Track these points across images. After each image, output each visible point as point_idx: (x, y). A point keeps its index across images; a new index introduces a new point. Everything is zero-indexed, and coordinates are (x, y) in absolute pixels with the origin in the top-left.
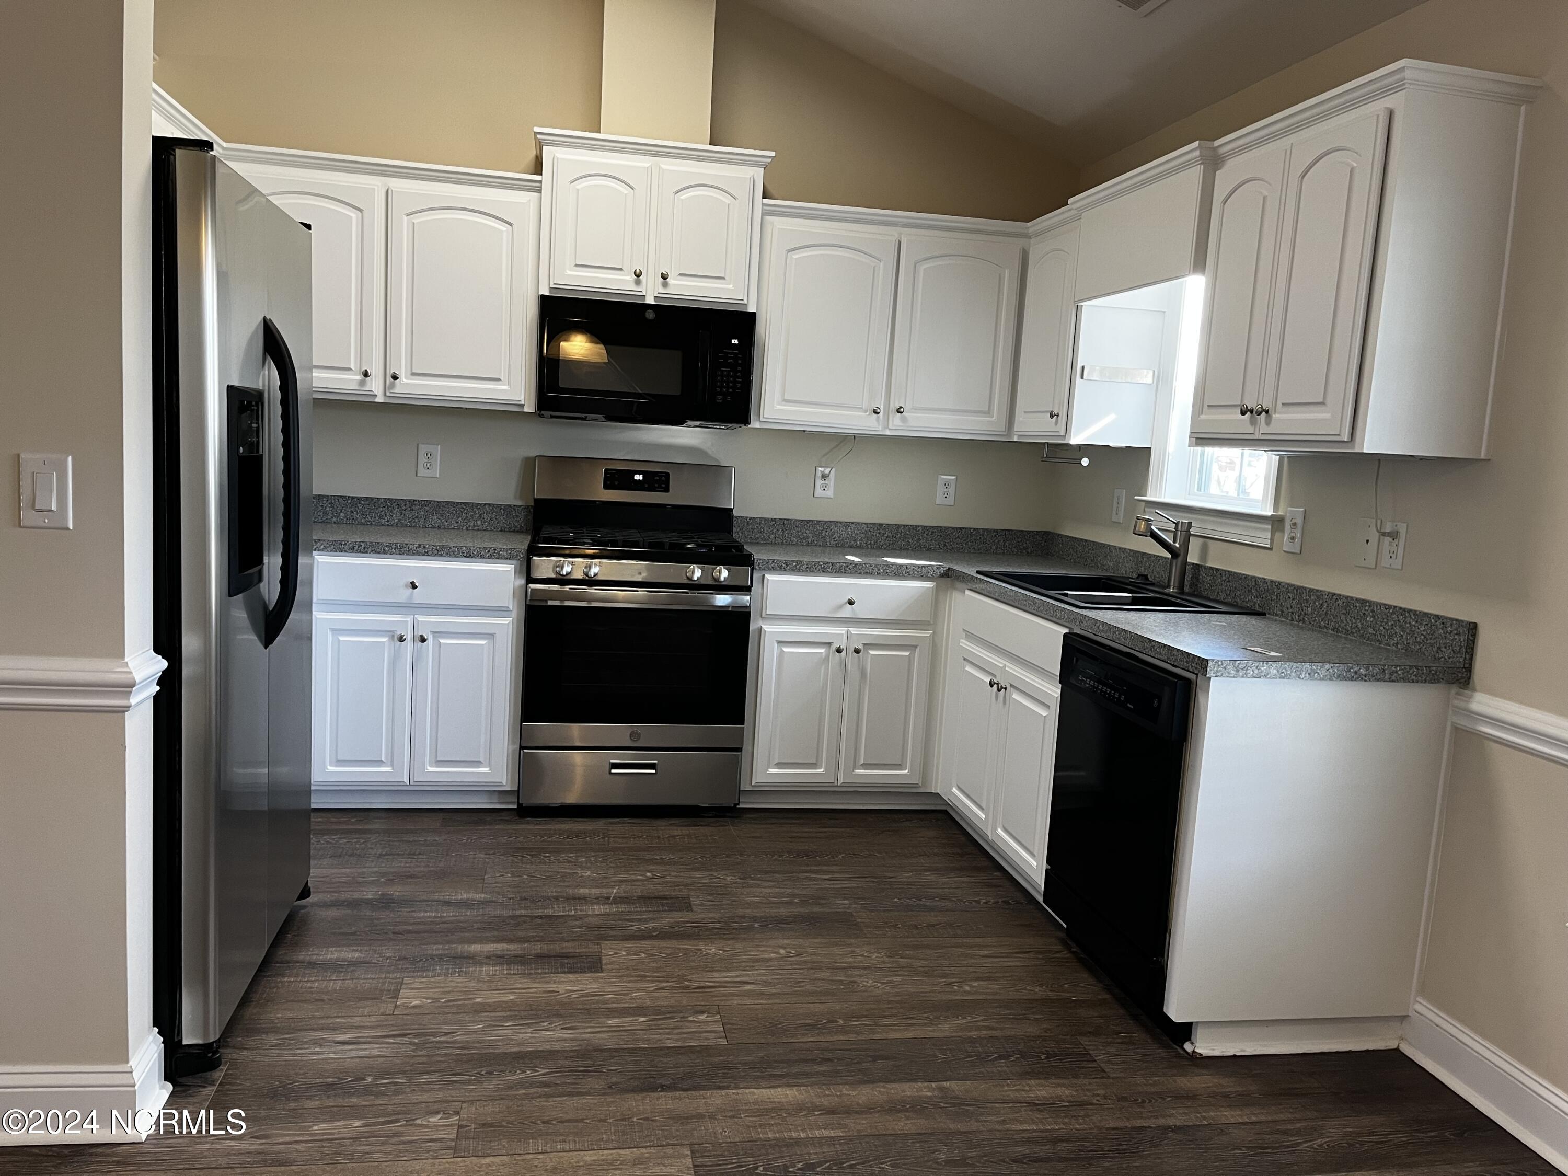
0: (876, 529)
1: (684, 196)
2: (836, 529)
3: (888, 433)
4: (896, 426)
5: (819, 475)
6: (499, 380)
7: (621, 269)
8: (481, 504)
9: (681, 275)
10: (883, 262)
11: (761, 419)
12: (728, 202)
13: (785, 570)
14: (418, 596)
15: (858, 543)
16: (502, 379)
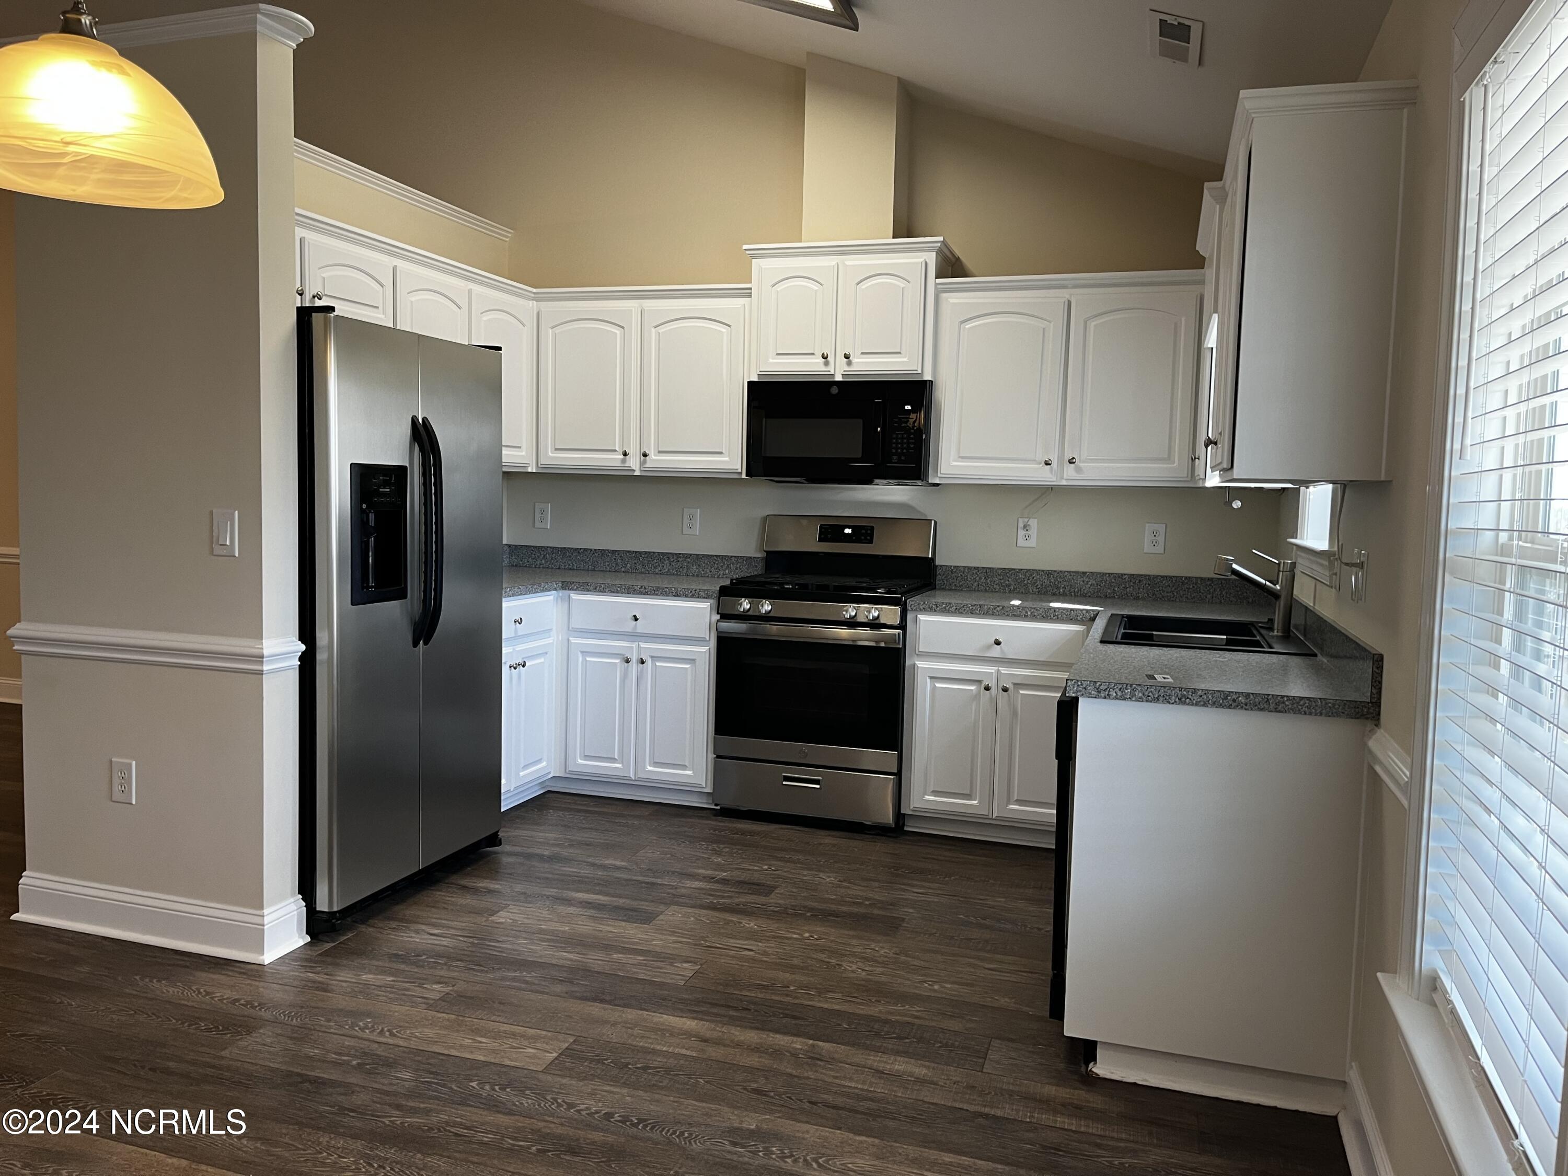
0: (1079, 577)
1: (864, 285)
2: (1038, 577)
3: (1064, 483)
4: (1070, 477)
5: (1021, 525)
6: (721, 453)
7: (813, 354)
8: (728, 556)
9: (862, 353)
10: (1052, 323)
11: (939, 475)
12: (903, 286)
13: (935, 611)
14: (641, 627)
15: (1061, 590)
16: (723, 452)
